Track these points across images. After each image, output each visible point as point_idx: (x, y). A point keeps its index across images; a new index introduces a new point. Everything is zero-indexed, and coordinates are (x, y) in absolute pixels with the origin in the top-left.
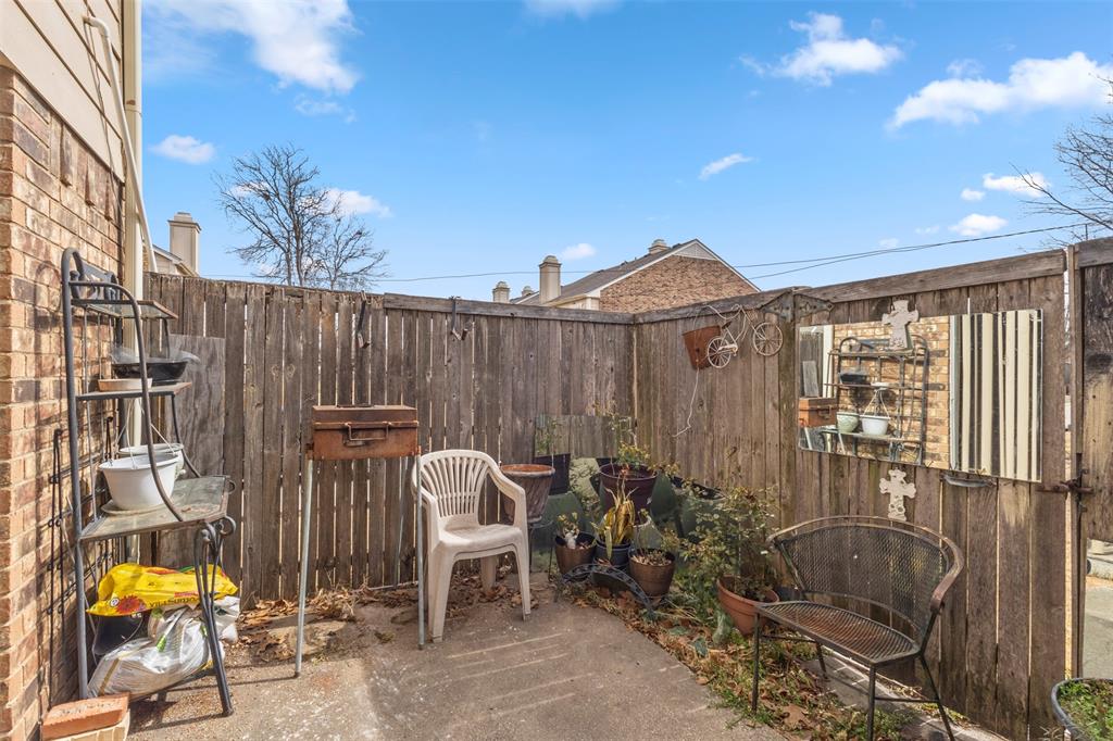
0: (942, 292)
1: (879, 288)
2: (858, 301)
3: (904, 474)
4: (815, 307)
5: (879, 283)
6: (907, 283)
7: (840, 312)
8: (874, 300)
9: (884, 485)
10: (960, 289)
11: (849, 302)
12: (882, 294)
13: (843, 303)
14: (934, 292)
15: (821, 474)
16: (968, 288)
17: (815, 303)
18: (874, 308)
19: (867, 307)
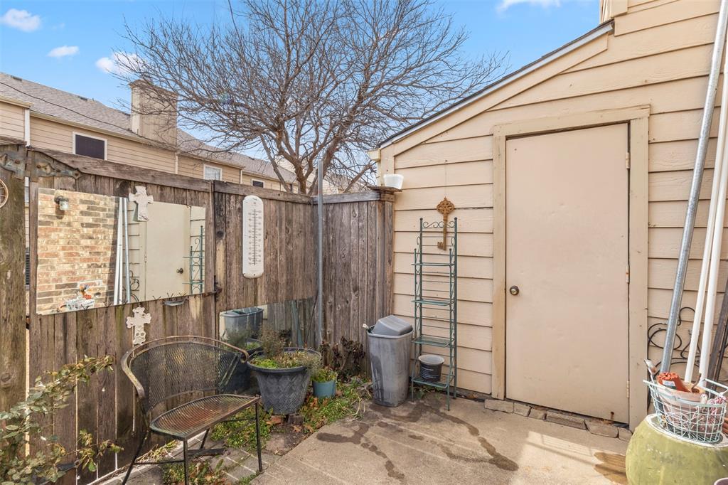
0: (162, 187)
1: (125, 173)
2: (105, 177)
3: (143, 309)
4: (59, 171)
5: (125, 168)
6: (143, 174)
7: (88, 182)
8: (117, 180)
9: (130, 322)
10: (171, 187)
11: (96, 176)
12: (127, 177)
13: (90, 175)
14: (158, 185)
15: (65, 335)
16: (174, 188)
17: (59, 167)
18: (118, 186)
19: (112, 184)
